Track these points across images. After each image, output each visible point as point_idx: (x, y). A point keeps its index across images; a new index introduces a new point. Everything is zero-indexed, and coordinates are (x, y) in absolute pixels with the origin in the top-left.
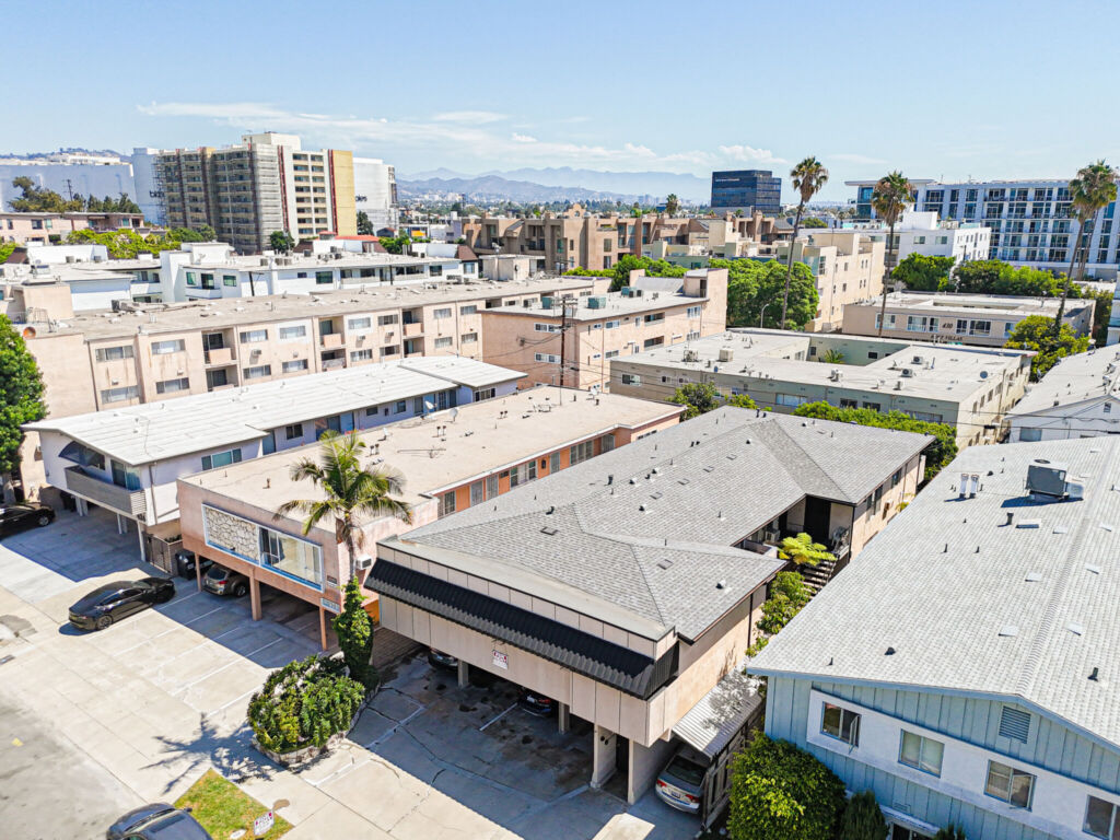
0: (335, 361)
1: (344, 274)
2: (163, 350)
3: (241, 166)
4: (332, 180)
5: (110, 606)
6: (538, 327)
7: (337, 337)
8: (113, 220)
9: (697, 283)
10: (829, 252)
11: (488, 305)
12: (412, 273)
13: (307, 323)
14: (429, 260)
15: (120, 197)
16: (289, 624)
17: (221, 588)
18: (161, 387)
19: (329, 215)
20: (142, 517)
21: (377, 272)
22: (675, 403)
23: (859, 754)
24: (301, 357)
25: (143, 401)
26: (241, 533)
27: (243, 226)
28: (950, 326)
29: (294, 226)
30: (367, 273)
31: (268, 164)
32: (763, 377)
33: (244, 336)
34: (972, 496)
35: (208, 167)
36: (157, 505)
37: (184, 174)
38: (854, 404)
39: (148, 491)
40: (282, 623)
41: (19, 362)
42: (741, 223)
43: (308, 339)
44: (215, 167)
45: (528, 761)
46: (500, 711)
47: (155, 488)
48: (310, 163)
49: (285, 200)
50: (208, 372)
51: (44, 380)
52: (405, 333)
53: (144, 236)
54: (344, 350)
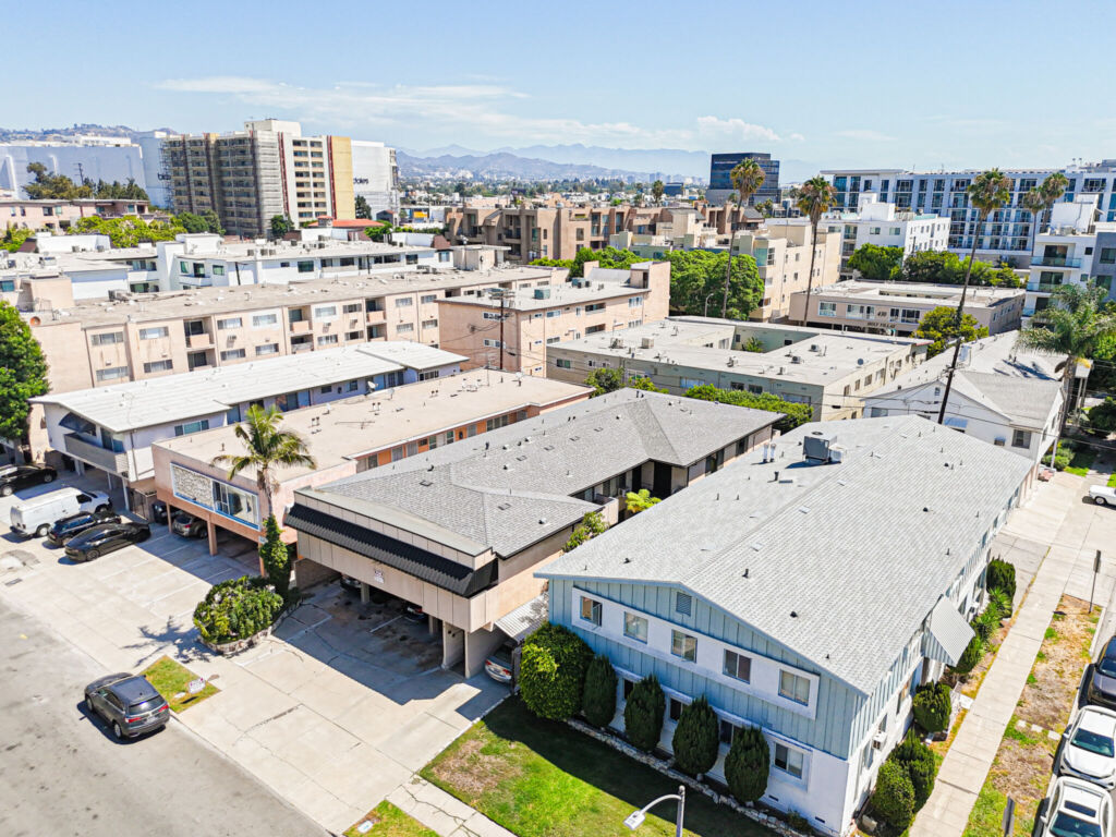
0: (303, 345)
1: (325, 263)
2: (149, 336)
3: (243, 152)
4: (331, 166)
5: (98, 543)
6: (486, 316)
7: (305, 323)
8: (119, 206)
9: (640, 276)
10: (778, 245)
11: (449, 294)
12: (390, 261)
13: (278, 312)
14: (407, 250)
15: (127, 183)
16: (239, 558)
17: (186, 531)
18: (148, 367)
19: (328, 199)
20: (125, 474)
21: (356, 261)
22: (588, 385)
23: (600, 631)
24: (272, 342)
25: (132, 379)
26: (200, 486)
27: (244, 209)
28: (884, 314)
29: (294, 210)
30: (346, 262)
31: (268, 150)
32: (670, 362)
33: (221, 324)
34: (772, 460)
35: (212, 153)
36: (137, 465)
37: (190, 159)
38: (741, 387)
39: (129, 453)
40: (233, 558)
41: (26, 347)
42: (712, 213)
43: (278, 326)
44: (219, 153)
45: (400, 652)
46: (389, 619)
47: (136, 451)
48: (309, 149)
49: (285, 185)
50: (189, 355)
51: (48, 361)
52: (368, 319)
53: (148, 222)
54: (311, 335)
